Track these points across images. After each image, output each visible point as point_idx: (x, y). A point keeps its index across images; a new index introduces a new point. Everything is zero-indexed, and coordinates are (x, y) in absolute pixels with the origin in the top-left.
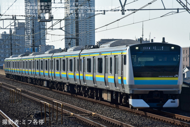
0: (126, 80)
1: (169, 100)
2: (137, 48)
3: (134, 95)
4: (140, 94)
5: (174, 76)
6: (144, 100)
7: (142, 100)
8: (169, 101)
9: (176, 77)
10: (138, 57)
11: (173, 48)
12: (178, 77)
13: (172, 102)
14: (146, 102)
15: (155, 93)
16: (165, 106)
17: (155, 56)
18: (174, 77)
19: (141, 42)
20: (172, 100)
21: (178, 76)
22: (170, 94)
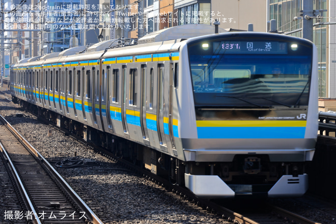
0: (176, 127)
1: (284, 176)
2: (205, 46)
3: (197, 164)
4: (212, 163)
5: (298, 117)
6: (222, 177)
7: (217, 177)
8: (285, 178)
9: (302, 119)
10: (214, 69)
11: (294, 46)
12: (306, 120)
13: (290, 182)
14: (227, 183)
15: (249, 160)
16: (273, 191)
17: (255, 66)
18: (296, 119)
19: (217, 31)
20: (291, 177)
21: (306, 117)
22: (286, 163)
